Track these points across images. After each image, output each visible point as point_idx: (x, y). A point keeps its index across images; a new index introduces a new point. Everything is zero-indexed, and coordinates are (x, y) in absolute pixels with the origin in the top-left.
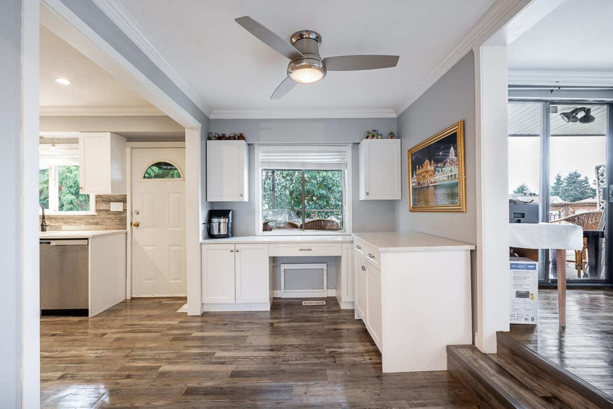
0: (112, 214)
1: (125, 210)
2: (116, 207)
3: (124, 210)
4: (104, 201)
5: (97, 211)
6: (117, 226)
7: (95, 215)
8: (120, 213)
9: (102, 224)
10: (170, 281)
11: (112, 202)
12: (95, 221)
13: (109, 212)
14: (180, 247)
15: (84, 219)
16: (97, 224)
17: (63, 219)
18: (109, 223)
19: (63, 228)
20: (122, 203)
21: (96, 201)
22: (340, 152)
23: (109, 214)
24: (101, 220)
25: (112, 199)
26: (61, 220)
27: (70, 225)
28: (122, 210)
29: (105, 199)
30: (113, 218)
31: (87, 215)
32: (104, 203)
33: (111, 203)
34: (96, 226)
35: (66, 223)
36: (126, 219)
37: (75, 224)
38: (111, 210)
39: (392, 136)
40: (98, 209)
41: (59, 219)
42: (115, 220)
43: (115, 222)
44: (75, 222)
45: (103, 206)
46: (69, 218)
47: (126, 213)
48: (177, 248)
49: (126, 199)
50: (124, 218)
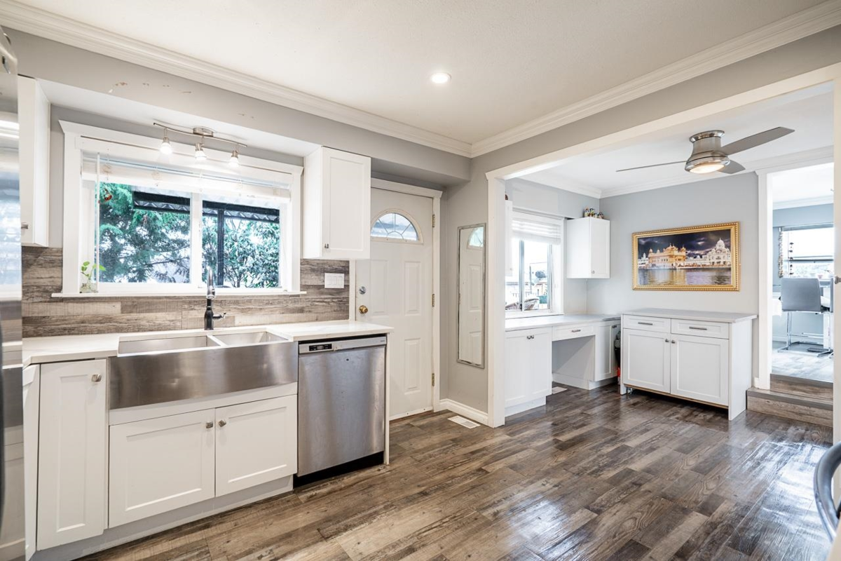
0: (326, 294)
1: (347, 287)
2: (333, 281)
3: (345, 286)
4: (313, 270)
5: (303, 287)
6: (334, 314)
7: (298, 296)
8: (339, 291)
9: (310, 311)
10: (406, 394)
11: (327, 272)
12: (299, 305)
13: (322, 290)
14: (417, 341)
15: (279, 303)
16: (301, 310)
17: (237, 302)
18: (321, 309)
19: (237, 322)
20: (343, 275)
21: (302, 271)
22: (554, 225)
23: (322, 293)
24: (309, 304)
25: (326, 266)
26: (232, 306)
27: (252, 314)
28: (343, 287)
29: (316, 267)
30: (329, 300)
31: (285, 296)
32: (314, 274)
33: (326, 274)
34: (300, 314)
35: (243, 311)
36: (348, 302)
37: (263, 312)
38: (326, 287)
39: (602, 215)
40: (303, 284)
41: (230, 302)
42: (332, 304)
43: (331, 306)
44: (261, 309)
45: (313, 280)
46: (250, 301)
47: (348, 291)
48: (415, 342)
49: (348, 267)
50: (345, 300)
